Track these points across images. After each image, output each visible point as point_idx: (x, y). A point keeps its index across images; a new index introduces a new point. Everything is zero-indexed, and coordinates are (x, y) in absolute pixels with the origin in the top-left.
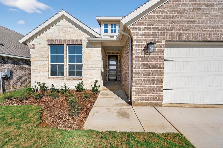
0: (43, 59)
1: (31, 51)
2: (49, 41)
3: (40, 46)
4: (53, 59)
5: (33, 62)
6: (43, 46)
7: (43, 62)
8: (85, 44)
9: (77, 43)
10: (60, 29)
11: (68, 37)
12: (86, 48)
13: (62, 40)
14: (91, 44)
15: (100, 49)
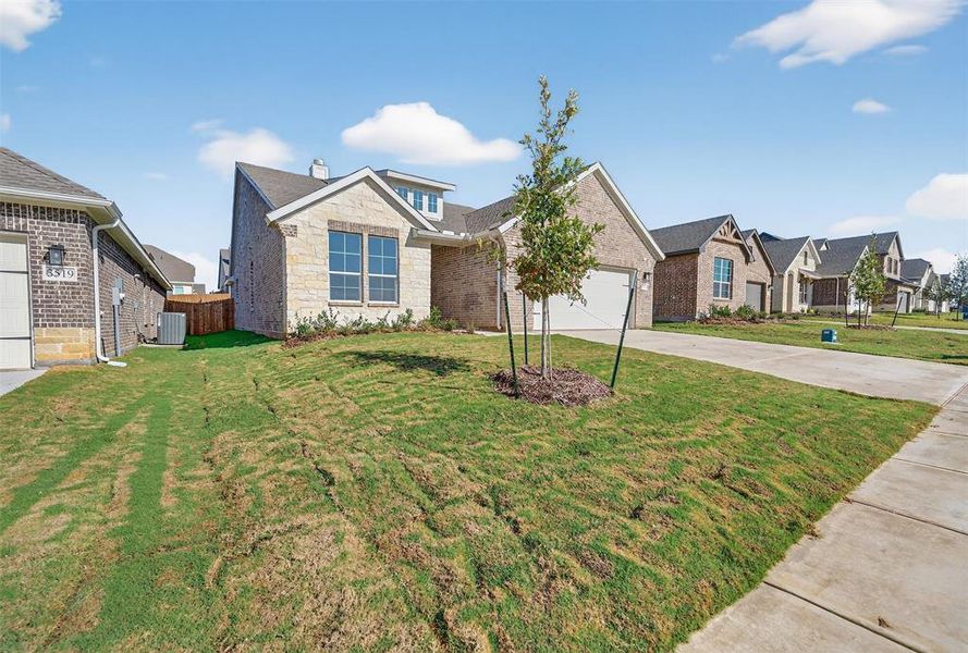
0: (317, 261)
1: (288, 239)
2: (330, 222)
3: (309, 231)
4: (335, 262)
5: (295, 267)
6: (316, 231)
7: (317, 268)
8: (403, 238)
9: (388, 234)
10: (357, 202)
11: (373, 221)
12: (406, 246)
13: (360, 226)
14: (414, 241)
15: (429, 251)
